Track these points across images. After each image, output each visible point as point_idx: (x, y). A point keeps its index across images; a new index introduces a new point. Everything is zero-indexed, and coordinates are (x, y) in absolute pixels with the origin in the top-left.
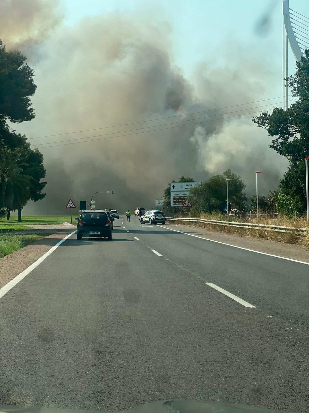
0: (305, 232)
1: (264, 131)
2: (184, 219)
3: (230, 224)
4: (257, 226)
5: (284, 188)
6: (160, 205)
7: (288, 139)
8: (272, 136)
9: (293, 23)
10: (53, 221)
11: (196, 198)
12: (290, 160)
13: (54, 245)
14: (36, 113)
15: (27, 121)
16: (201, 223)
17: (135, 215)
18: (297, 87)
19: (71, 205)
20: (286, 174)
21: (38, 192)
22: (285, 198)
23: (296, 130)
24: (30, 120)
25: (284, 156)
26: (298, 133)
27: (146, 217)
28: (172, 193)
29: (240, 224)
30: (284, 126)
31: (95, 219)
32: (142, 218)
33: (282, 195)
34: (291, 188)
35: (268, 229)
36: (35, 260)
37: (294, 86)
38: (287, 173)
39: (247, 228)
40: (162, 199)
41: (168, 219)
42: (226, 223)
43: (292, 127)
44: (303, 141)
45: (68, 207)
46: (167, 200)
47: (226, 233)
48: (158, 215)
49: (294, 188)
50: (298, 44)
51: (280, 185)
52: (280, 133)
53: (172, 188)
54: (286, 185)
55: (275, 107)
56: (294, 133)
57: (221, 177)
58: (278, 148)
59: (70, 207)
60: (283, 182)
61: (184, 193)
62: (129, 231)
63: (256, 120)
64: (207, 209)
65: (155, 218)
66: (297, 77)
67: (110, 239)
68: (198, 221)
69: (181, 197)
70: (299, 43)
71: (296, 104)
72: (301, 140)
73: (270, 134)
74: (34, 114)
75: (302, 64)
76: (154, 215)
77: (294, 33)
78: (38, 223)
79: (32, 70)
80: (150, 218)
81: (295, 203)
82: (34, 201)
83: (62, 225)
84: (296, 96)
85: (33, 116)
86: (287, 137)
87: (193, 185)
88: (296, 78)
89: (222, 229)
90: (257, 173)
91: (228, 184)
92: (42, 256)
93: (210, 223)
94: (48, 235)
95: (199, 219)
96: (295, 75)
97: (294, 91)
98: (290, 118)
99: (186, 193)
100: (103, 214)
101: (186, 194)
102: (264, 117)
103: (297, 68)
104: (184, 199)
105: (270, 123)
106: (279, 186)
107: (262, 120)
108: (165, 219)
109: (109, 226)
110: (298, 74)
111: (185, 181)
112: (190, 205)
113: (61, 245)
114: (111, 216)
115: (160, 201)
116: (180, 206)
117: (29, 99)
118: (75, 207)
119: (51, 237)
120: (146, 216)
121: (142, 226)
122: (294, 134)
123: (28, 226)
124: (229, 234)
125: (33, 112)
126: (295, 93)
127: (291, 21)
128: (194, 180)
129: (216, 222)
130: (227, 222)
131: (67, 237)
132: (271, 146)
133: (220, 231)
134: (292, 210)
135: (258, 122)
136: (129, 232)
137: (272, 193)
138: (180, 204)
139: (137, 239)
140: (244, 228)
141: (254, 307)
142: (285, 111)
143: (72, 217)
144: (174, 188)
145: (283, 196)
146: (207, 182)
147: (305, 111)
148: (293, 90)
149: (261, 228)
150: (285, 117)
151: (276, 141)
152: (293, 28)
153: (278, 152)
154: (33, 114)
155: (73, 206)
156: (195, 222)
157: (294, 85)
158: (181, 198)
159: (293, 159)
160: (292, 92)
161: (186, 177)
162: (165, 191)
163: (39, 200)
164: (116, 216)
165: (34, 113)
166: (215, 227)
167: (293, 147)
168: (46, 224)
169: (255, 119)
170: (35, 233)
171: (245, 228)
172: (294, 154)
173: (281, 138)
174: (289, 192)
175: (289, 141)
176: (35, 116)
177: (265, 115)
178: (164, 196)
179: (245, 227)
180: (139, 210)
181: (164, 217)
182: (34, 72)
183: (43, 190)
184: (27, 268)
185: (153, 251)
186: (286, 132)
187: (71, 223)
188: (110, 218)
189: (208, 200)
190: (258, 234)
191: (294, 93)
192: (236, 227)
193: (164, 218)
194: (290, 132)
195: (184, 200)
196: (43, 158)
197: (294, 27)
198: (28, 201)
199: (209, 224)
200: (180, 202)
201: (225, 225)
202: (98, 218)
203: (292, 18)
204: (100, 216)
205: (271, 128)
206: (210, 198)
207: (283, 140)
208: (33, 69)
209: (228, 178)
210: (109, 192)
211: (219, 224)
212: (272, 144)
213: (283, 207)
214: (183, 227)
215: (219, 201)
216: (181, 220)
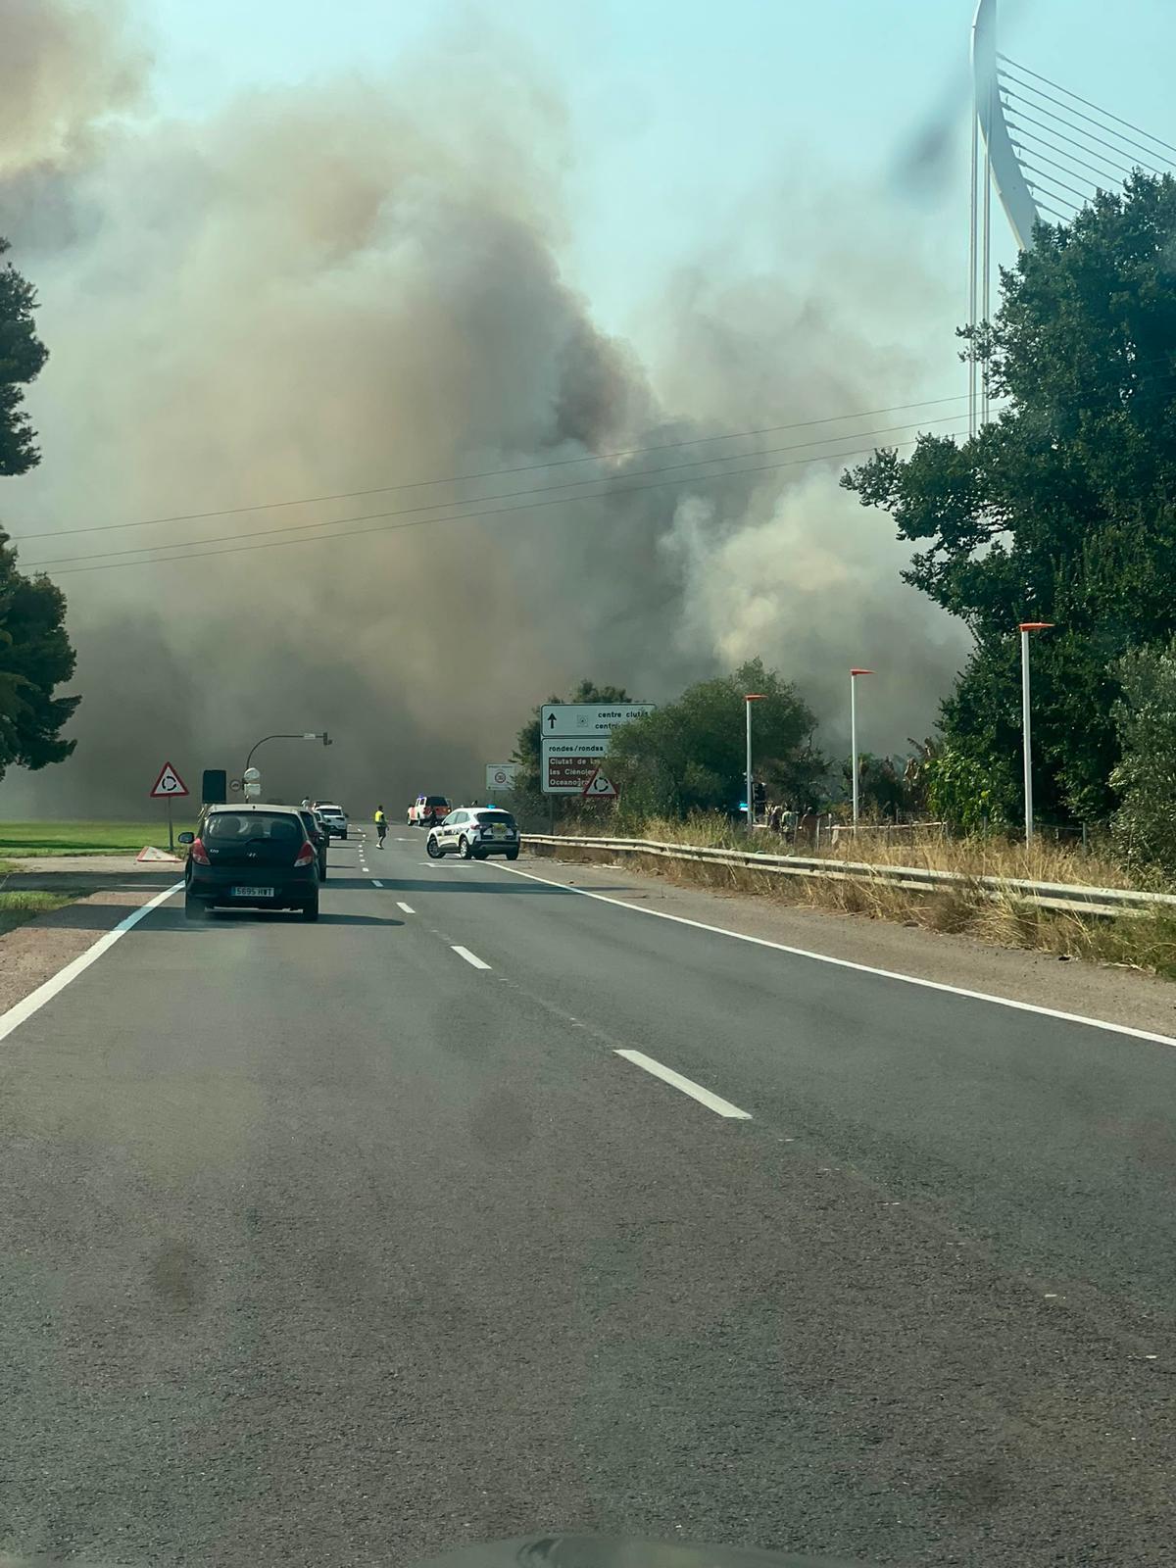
0: (999, 893)
1: (882, 518)
2: (586, 842)
3: (747, 860)
4: (840, 870)
5: (953, 730)
6: (502, 787)
7: (971, 550)
8: (913, 539)
9: (1009, 108)
10: (102, 843)
11: (633, 762)
12: (974, 629)
13: (111, 927)
14: (43, 447)
15: (9, 477)
16: (649, 858)
17: (411, 824)
18: (1004, 361)
19: (169, 783)
20: (961, 680)
21: (46, 734)
22: (962, 770)
23: (999, 517)
24: (19, 474)
25: (955, 614)
26: (1008, 531)
27: (448, 833)
28: (546, 745)
29: (781, 862)
30: (956, 503)
31: (255, 840)
32: (433, 835)
33: (951, 755)
34: (979, 732)
35: (878, 880)
36: (47, 978)
37: (993, 358)
38: (966, 676)
39: (805, 876)
40: (512, 765)
41: (532, 841)
42: (734, 858)
43: (985, 506)
44: (1024, 561)
45: (160, 790)
46: (529, 771)
47: (732, 892)
48: (491, 826)
49: (991, 731)
50: (1029, 187)
51: (941, 720)
52: (941, 530)
53: (546, 724)
54: (961, 719)
55: (925, 434)
56: (991, 528)
57: (728, 687)
58: (933, 583)
59: (165, 791)
60: (950, 707)
61: (589, 743)
62: (381, 881)
63: (853, 479)
64: (674, 805)
65: (483, 837)
66: (1006, 326)
67: (312, 916)
68: (637, 848)
69: (579, 758)
70: (1033, 185)
71: (997, 425)
72: (1014, 556)
73: (904, 532)
74: (37, 453)
75: (1023, 278)
76: (478, 823)
77: (1014, 147)
78: (47, 850)
79: (30, 287)
80: (463, 836)
81: (997, 786)
82: (30, 769)
83: (138, 858)
84: (1002, 394)
85: (31, 459)
86: (968, 545)
87: (624, 715)
88: (1001, 330)
89: (720, 877)
90: (854, 673)
91: (752, 715)
92: (69, 963)
93: (679, 855)
94: (87, 894)
95: (640, 841)
96: (999, 318)
97: (994, 375)
98: (979, 476)
99: (598, 743)
100: (285, 822)
101: (597, 749)
102: (882, 471)
103: (1004, 294)
104: (591, 767)
105: (904, 492)
106: (937, 723)
107: (875, 481)
108: (520, 838)
109: (309, 866)
110: (1010, 313)
111: (595, 701)
112: (611, 791)
113: (134, 928)
114: (316, 826)
115: (504, 772)
116: (575, 794)
117: (16, 393)
118: (186, 793)
119: (95, 899)
120: (447, 828)
121: (432, 865)
122: (994, 535)
123: (7, 859)
124: (742, 897)
125: (33, 443)
126: (997, 383)
127: (1003, 100)
128: (629, 697)
129: (700, 854)
130: (739, 854)
131: (157, 900)
132: (908, 577)
133: (713, 885)
134: (985, 810)
135: (862, 488)
136: (381, 885)
137: (919, 747)
138: (576, 786)
139: (408, 910)
140: (795, 875)
141: (749, 1116)
142: (960, 448)
143: (174, 829)
144: (552, 727)
145: (956, 760)
146: (673, 703)
147: (1032, 451)
148: (991, 373)
149: (852, 877)
150: (959, 472)
151: (929, 559)
152: (1008, 128)
153: (933, 600)
154: (32, 449)
155: (179, 789)
156: (628, 852)
157: (995, 353)
158: (579, 762)
159: (985, 624)
160: (988, 380)
161: (600, 685)
162: (518, 736)
163: (51, 763)
164: (335, 827)
165: (35, 447)
166: (698, 872)
167: (987, 581)
168: (75, 855)
169: (852, 475)
170: (37, 884)
171: (798, 875)
172: (989, 607)
173: (945, 549)
174: (971, 747)
175: (971, 558)
176: (41, 460)
177: (886, 463)
178: (516, 755)
179: (798, 871)
180: (424, 806)
181: (515, 832)
182: (36, 291)
183: (64, 725)
184: (22, 999)
185: (460, 950)
186: (963, 525)
187: (171, 850)
188: (313, 834)
189: (676, 770)
190: (843, 898)
191: (991, 384)
192: (770, 871)
193: (514, 837)
194: (977, 525)
195: (590, 772)
196: (65, 607)
197: (1013, 126)
198: (7, 768)
199: (676, 858)
200: (574, 778)
201: (732, 863)
202: (269, 833)
203: (1006, 91)
204: (274, 828)
205: (908, 509)
206: (686, 763)
207: (953, 554)
208: (32, 283)
209: (751, 690)
210: (313, 735)
211: (709, 859)
212: (912, 568)
213: (953, 800)
214: (584, 869)
215: (717, 774)
216: (579, 844)
